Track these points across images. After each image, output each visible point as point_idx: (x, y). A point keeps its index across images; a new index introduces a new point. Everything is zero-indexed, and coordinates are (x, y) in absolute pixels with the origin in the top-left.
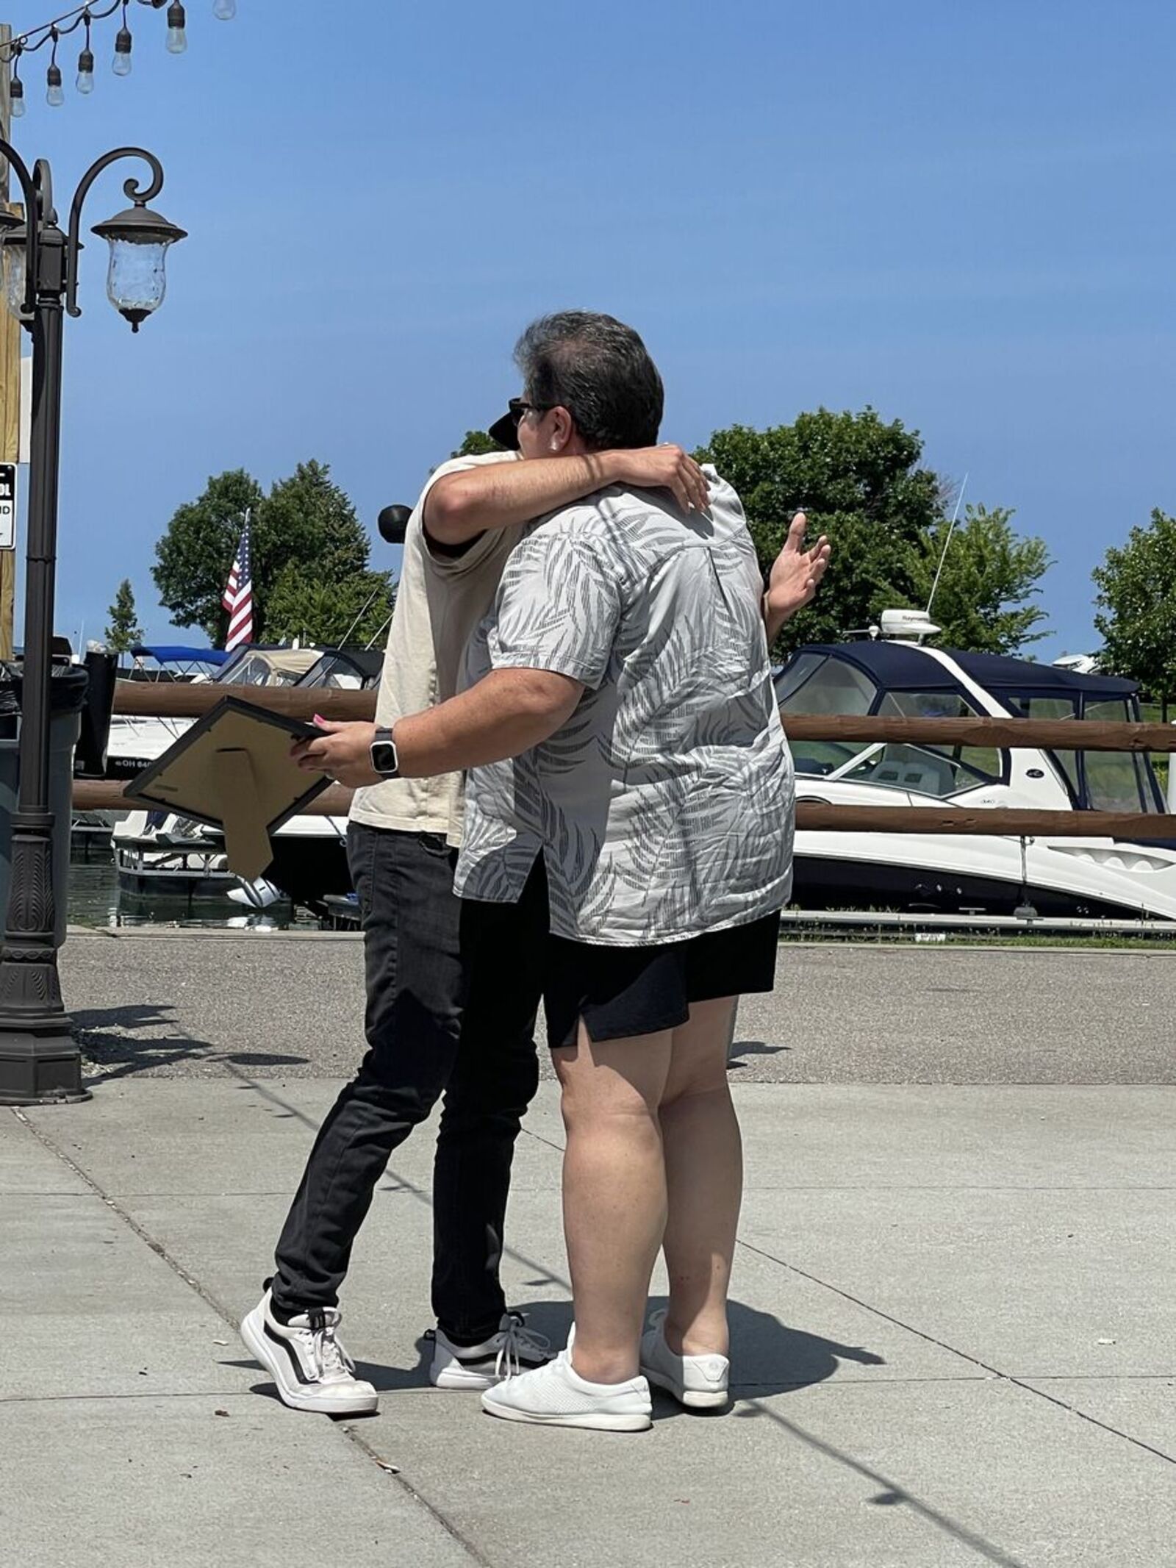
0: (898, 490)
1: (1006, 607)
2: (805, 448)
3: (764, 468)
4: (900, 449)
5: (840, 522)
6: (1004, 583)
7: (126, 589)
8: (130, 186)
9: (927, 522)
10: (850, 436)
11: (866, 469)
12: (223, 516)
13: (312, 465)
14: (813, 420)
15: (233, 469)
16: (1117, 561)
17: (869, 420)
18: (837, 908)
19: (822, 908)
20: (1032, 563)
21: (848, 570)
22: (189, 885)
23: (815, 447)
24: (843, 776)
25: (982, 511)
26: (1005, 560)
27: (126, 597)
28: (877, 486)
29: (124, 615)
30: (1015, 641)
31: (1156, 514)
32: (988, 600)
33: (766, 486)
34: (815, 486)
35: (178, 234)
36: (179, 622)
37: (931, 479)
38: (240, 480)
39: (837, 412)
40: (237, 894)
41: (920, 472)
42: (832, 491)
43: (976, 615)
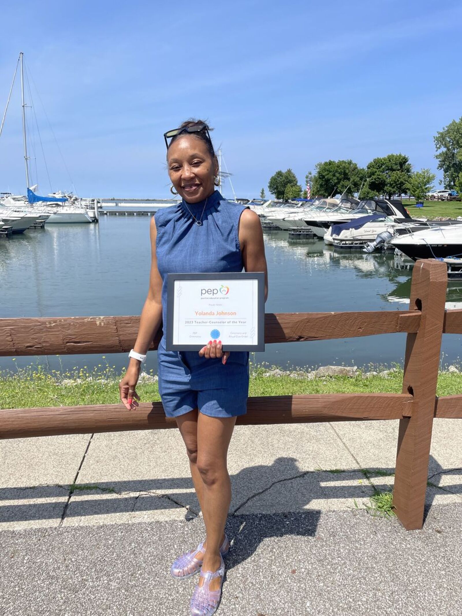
0: (405, 167)
1: (427, 186)
2: (390, 161)
3: (383, 164)
4: (405, 160)
5: (397, 173)
6: (428, 182)
7: (263, 189)
9: (410, 172)
10: (398, 158)
11: (400, 163)
13: (289, 169)
14: (390, 156)
15: (279, 170)
17: (400, 155)
21: (398, 181)
23: (391, 160)
25: (424, 169)
26: (429, 177)
28: (402, 166)
29: (263, 193)
32: (425, 185)
34: (392, 167)
37: (410, 164)
38: (281, 172)
39: (395, 154)
40: (365, 250)
41: (408, 164)
42: (395, 167)
43: (423, 188)
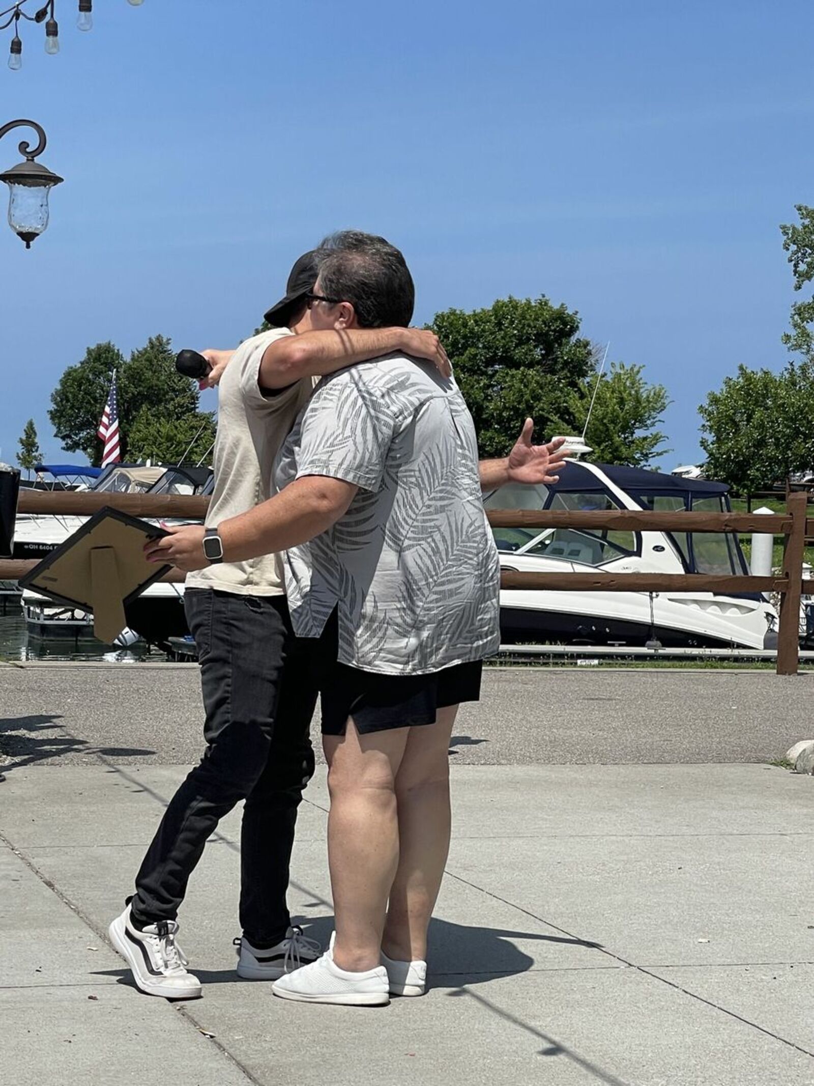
0: (564, 352)
1: (639, 433)
2: (499, 324)
3: (471, 338)
4: (565, 324)
5: (524, 375)
6: (638, 416)
7: (31, 424)
8: (23, 146)
9: (584, 375)
10: (530, 315)
11: (542, 338)
12: (97, 374)
13: (159, 338)
14: (504, 305)
15: (103, 342)
16: (715, 401)
17: (543, 304)
18: (523, 643)
19: (513, 643)
20: (657, 403)
21: (530, 408)
22: (76, 631)
23: (506, 323)
24: (527, 552)
25: (622, 367)
26: (638, 401)
27: (31, 431)
28: (549, 350)
29: (29, 444)
30: (646, 456)
31: (741, 368)
32: (627, 428)
33: (473, 350)
34: (506, 350)
35: (57, 180)
36: (68, 448)
37: (586, 345)
38: (108, 349)
39: (521, 298)
41: (578, 340)
42: (518, 353)
43: (619, 439)
